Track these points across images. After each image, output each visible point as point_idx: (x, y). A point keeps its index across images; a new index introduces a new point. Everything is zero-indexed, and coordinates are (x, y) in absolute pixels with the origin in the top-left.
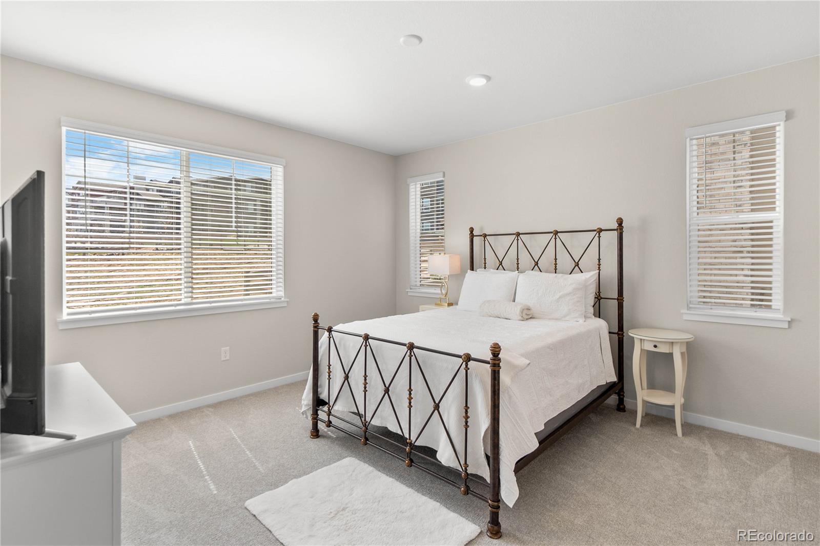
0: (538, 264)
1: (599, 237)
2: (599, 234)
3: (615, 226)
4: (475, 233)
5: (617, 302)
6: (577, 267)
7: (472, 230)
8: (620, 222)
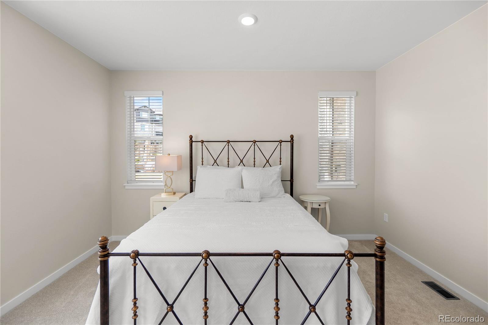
0: (242, 161)
1: (281, 145)
2: (281, 144)
3: (289, 139)
4: (193, 139)
5: (290, 182)
6: (267, 163)
7: (191, 137)
8: (292, 137)
